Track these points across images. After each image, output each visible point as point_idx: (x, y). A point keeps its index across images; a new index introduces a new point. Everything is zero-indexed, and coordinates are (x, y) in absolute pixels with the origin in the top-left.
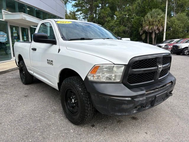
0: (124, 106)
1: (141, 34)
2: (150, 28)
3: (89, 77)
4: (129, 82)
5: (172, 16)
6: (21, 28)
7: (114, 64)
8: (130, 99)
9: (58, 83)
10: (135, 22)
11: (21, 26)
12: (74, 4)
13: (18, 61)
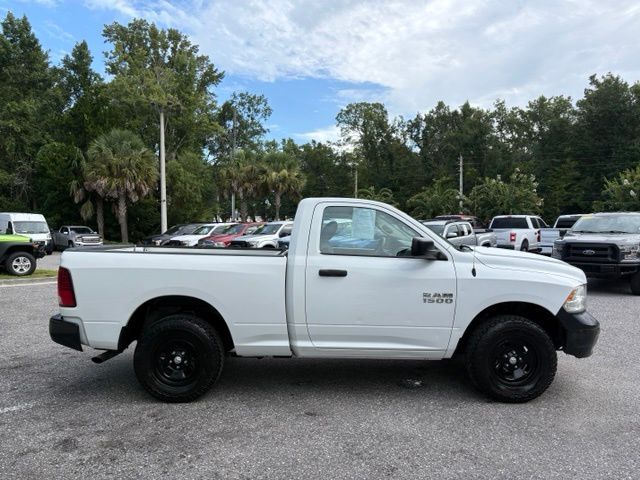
1: (76, 201)
2: (114, 185)
10: (54, 160)
13: (125, 325)
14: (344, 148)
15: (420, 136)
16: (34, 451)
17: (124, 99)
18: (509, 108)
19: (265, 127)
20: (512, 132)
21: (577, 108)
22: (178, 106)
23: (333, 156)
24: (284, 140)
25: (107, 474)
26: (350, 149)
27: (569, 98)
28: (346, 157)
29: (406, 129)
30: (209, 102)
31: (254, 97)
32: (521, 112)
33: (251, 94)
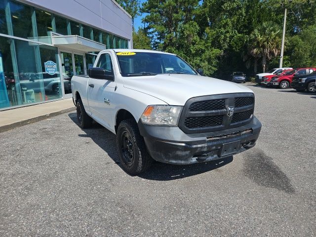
0: (179, 153)
1: (244, 60)
2: (259, 51)
3: (142, 119)
4: (187, 126)
5: (295, 31)
6: (75, 55)
7: (169, 105)
8: (183, 144)
9: (115, 126)
10: (236, 43)
11: (74, 53)
12: (144, 17)
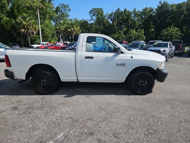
1: (15, 36)
2: (25, 31)
9: (127, 77)
13: (27, 72)
14: (91, 22)
15: (112, 18)
16: (5, 111)
17: (26, 4)
18: (137, 10)
19: (69, 15)
20: (137, 18)
21: (155, 11)
22: (43, 7)
23: (88, 24)
24: (74, 19)
25: (28, 117)
26: (93, 22)
27: (153, 8)
28: (92, 24)
29: (108, 16)
30: (52, 6)
31: (66, 5)
32: (140, 12)
33: (65, 4)
